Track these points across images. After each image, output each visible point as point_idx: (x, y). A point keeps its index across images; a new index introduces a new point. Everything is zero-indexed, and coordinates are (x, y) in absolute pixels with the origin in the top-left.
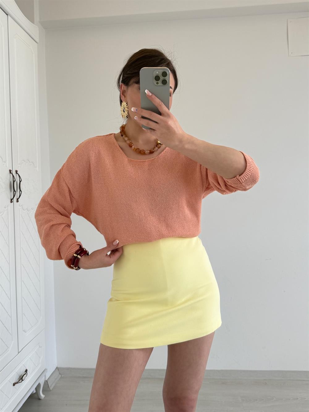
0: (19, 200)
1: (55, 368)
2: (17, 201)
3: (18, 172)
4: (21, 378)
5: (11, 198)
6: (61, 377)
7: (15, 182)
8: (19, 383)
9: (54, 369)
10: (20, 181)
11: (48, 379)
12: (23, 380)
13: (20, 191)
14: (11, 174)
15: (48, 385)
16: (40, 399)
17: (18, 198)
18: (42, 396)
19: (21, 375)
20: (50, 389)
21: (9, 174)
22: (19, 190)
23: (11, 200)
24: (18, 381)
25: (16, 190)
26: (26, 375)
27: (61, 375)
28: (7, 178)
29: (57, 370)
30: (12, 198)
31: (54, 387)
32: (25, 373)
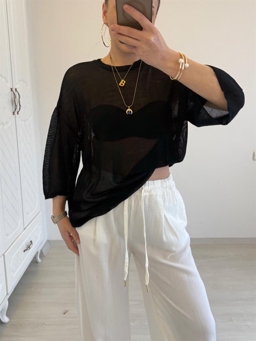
2: (18, 114)
3: (17, 90)
4: (28, 247)
5: (13, 111)
6: (51, 247)
7: (16, 98)
10: (19, 98)
11: (43, 248)
12: (30, 248)
13: (20, 105)
14: (12, 92)
15: (43, 253)
16: (38, 263)
17: (18, 111)
18: (39, 260)
19: (28, 245)
20: (44, 256)
21: (11, 92)
22: (18, 105)
23: (14, 113)
24: (27, 249)
25: (16, 105)
26: (31, 245)
28: (9, 95)
29: (48, 242)
31: (47, 253)
32: (31, 243)
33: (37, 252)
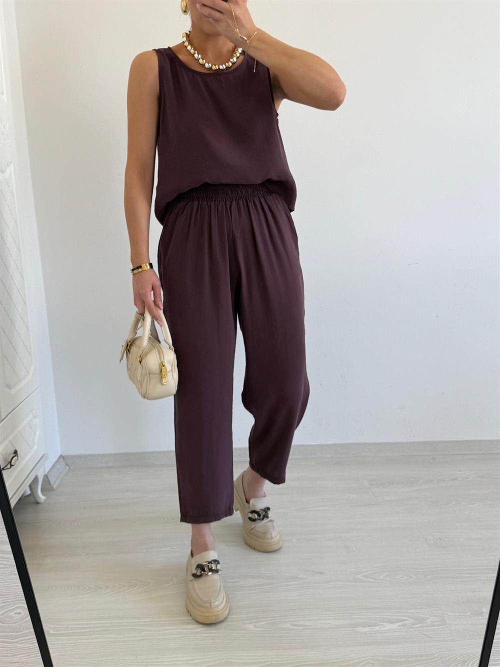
1: (59, 456)
4: (7, 463)
6: (69, 469)
8: (6, 469)
9: (57, 458)
11: (49, 472)
12: (13, 466)
15: (49, 481)
16: (38, 503)
18: (41, 497)
19: (8, 458)
20: (53, 488)
24: (5, 467)
26: (16, 458)
27: (69, 467)
29: (61, 460)
31: (59, 484)
32: (14, 455)
33: (36, 479)
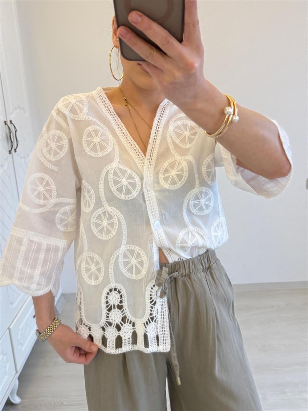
0: (17, 150)
2: (15, 151)
3: (12, 122)
6: (66, 301)
10: (16, 131)
13: (17, 141)
17: (15, 148)
21: (4, 125)
23: (10, 151)
25: (13, 141)
28: (3, 131)
29: (62, 296)
30: (10, 149)
